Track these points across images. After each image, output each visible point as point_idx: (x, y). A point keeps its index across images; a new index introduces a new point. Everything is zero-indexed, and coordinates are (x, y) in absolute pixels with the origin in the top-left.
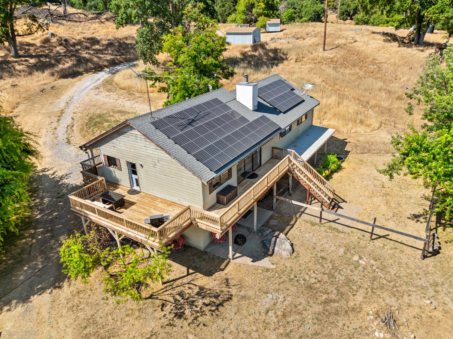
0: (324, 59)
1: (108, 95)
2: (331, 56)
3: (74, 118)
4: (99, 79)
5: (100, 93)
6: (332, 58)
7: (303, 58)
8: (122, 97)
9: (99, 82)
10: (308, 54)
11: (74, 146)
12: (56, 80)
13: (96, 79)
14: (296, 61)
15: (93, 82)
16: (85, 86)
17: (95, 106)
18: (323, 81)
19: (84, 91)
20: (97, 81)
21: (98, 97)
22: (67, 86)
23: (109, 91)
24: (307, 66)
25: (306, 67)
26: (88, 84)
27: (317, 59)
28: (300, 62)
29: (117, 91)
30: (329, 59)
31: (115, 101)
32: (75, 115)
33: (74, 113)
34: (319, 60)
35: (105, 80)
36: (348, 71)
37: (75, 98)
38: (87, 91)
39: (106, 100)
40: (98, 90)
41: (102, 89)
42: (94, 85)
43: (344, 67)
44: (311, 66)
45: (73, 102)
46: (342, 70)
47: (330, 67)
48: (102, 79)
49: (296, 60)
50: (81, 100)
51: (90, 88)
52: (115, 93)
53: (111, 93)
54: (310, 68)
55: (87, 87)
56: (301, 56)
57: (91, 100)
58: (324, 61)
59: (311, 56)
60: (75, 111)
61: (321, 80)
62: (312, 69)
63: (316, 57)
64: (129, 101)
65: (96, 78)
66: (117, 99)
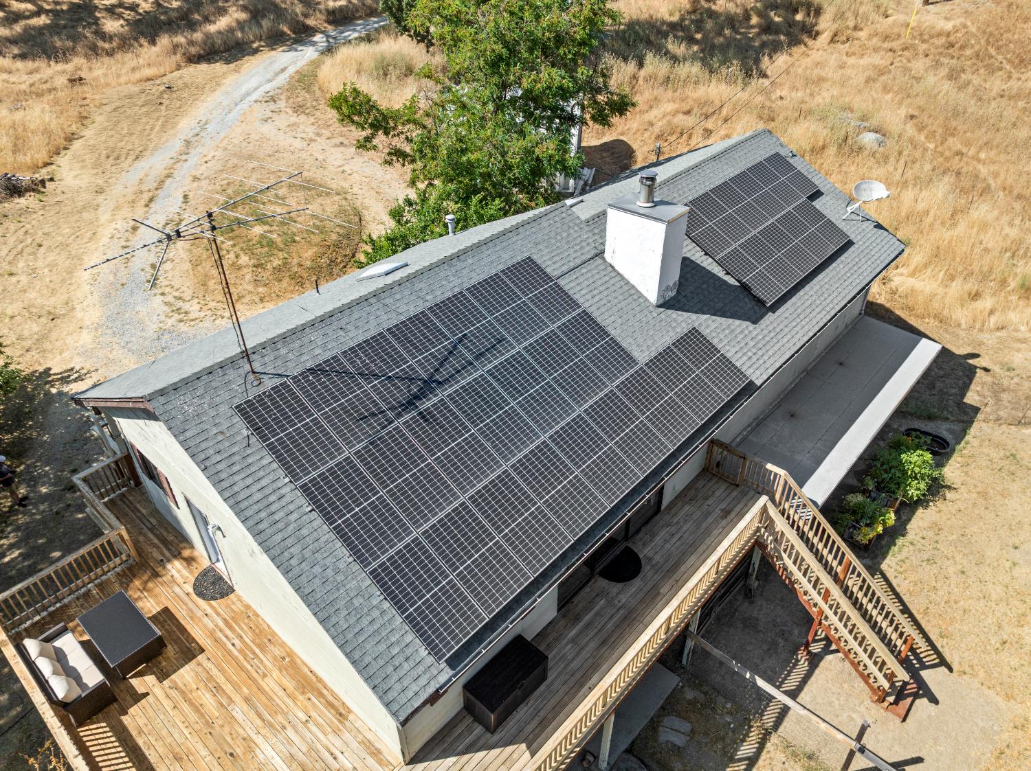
0: (924, 35)
1: (294, 124)
2: (949, 26)
3: (191, 195)
4: (283, 70)
5: (275, 116)
6: (948, 35)
7: (856, 28)
8: (326, 133)
9: (282, 80)
10: (874, 16)
11: (163, 294)
12: (179, 67)
13: (277, 71)
14: (832, 41)
15: (269, 76)
16: (244, 89)
17: (251, 157)
18: (912, 117)
19: (239, 107)
20: (277, 74)
21: (267, 129)
22: (200, 88)
23: (299, 109)
24: (866, 61)
25: (861, 62)
26: (253, 83)
27: (899, 35)
28: (844, 43)
29: (318, 113)
30: (939, 35)
31: (305, 144)
32: (195, 184)
33: (195, 179)
34: (906, 39)
35: (297, 72)
36: (996, 84)
37: (210, 128)
38: (244, 105)
39: (284, 140)
40: (272, 106)
41: (282, 104)
42: (268, 87)
43: (986, 67)
44: (878, 60)
45: (203, 141)
46: (976, 80)
47: (937, 64)
48: (291, 70)
49: (835, 35)
50: (222, 135)
51: (255, 96)
52: (312, 120)
53: (303, 118)
54: (875, 67)
55: (248, 94)
56: (851, 24)
57: (247, 138)
58: (923, 41)
59: (884, 25)
60: (197, 174)
61: (903, 112)
62: (882, 72)
63: (896, 30)
64: (342, 149)
65: (277, 67)
66: (312, 140)
